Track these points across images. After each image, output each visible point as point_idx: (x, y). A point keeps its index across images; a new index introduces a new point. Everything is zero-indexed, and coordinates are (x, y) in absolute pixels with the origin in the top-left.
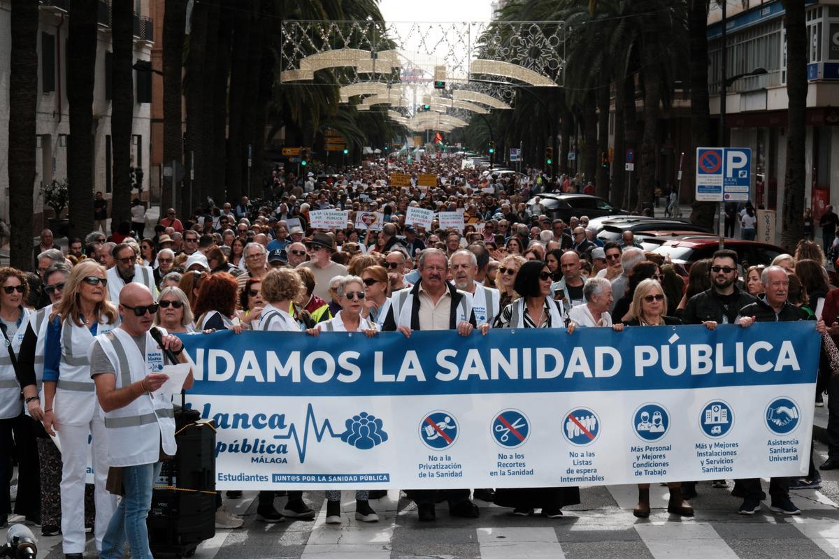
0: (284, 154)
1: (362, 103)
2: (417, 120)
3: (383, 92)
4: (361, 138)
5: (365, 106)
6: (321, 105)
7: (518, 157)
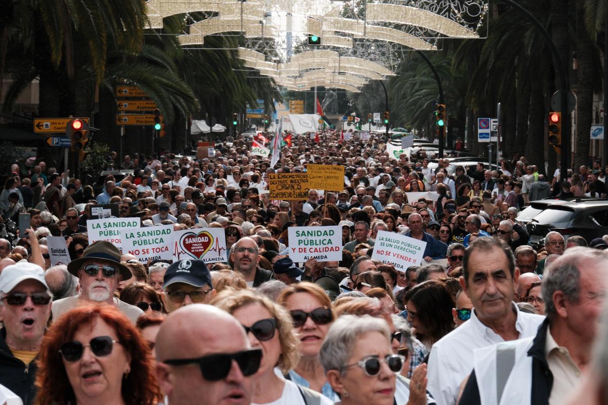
0: (37, 130)
1: (188, 33)
2: (294, 68)
3: (231, 11)
4: (188, 99)
5: (194, 37)
6: (109, 37)
7: (493, 134)
